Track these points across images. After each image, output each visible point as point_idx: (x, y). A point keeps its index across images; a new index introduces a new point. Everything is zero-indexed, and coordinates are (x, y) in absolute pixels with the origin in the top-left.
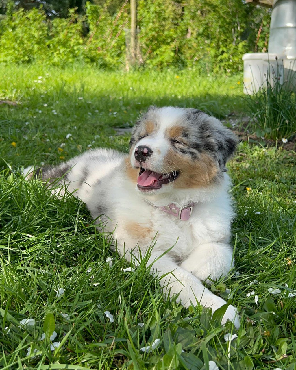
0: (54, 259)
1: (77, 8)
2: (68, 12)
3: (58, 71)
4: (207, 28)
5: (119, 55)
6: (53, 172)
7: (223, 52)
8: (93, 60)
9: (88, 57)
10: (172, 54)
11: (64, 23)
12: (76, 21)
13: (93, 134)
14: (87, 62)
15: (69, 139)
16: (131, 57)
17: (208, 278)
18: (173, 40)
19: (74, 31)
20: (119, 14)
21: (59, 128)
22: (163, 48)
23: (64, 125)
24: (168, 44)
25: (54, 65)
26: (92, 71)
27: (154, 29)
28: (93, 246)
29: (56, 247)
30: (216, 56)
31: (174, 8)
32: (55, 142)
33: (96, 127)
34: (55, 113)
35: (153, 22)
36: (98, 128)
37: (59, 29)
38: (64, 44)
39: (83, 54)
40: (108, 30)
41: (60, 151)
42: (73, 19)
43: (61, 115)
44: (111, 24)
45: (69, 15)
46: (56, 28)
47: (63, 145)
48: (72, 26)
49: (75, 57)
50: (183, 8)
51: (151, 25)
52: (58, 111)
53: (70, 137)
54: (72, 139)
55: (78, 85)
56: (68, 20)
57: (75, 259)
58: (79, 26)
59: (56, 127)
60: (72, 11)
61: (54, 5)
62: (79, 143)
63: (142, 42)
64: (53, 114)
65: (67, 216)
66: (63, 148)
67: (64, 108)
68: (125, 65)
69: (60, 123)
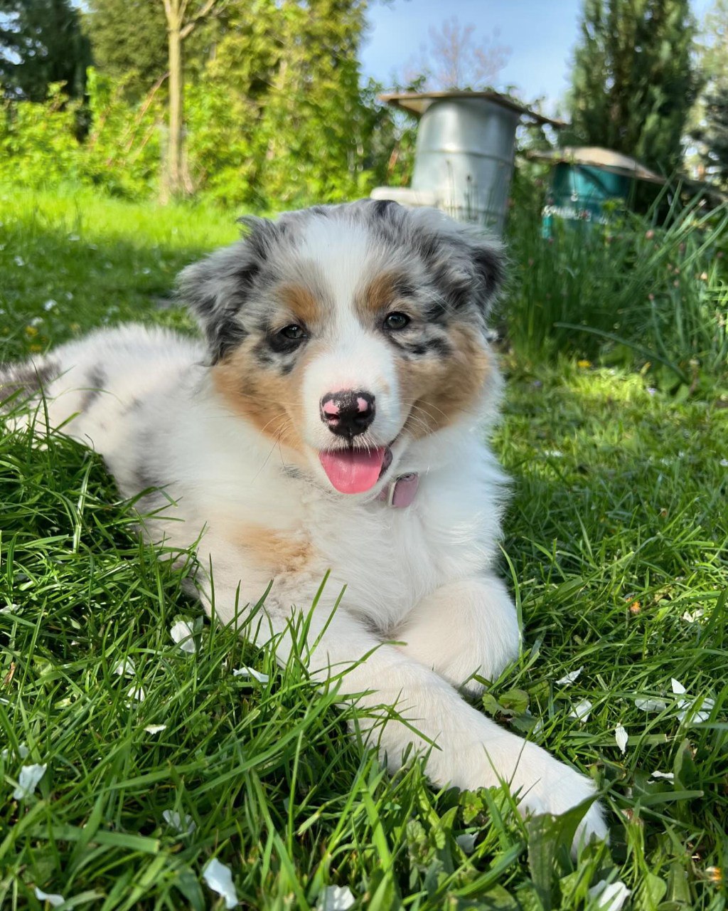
0: (10, 632)
1: (64, 83)
2: (47, 89)
3: (28, 195)
4: (305, 144)
5: (147, 176)
6: (12, 376)
7: (333, 188)
8: (97, 180)
9: (87, 174)
10: (245, 185)
11: (39, 109)
12: (62, 108)
13: (106, 304)
14: (87, 184)
15: (52, 311)
16: (171, 180)
17: (474, 676)
18: (244, 160)
19: (59, 125)
20: (145, 103)
21: (28, 291)
22: (228, 173)
23: (39, 284)
24: (235, 166)
25: (20, 183)
26: (96, 199)
27: (210, 137)
28: (134, 586)
29: (18, 591)
30: (322, 193)
31: (245, 107)
32: (19, 316)
33: (111, 292)
34: (21, 264)
35: (210, 126)
36: (115, 294)
37: (29, 119)
38: (43, 145)
39: (77, 167)
40: (125, 132)
41: (30, 334)
42: (57, 103)
43: (32, 267)
44: (130, 120)
45: (49, 94)
46: (24, 117)
47: (36, 321)
48: (55, 116)
49: (61, 169)
50: (261, 110)
51: (204, 130)
52: (27, 259)
53: (54, 308)
54: (57, 311)
55: (70, 220)
56: (48, 103)
57: (75, 625)
58: (69, 117)
59: (21, 288)
60: (55, 88)
61: (20, 78)
62: (73, 321)
63: (190, 158)
64: (15, 264)
65: (47, 496)
66: (38, 327)
67: (40, 256)
68: (158, 195)
69: (30, 280)
